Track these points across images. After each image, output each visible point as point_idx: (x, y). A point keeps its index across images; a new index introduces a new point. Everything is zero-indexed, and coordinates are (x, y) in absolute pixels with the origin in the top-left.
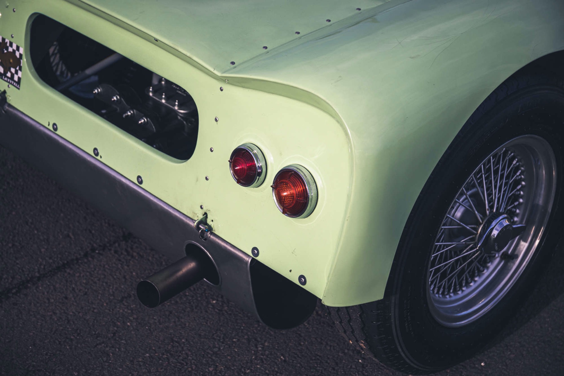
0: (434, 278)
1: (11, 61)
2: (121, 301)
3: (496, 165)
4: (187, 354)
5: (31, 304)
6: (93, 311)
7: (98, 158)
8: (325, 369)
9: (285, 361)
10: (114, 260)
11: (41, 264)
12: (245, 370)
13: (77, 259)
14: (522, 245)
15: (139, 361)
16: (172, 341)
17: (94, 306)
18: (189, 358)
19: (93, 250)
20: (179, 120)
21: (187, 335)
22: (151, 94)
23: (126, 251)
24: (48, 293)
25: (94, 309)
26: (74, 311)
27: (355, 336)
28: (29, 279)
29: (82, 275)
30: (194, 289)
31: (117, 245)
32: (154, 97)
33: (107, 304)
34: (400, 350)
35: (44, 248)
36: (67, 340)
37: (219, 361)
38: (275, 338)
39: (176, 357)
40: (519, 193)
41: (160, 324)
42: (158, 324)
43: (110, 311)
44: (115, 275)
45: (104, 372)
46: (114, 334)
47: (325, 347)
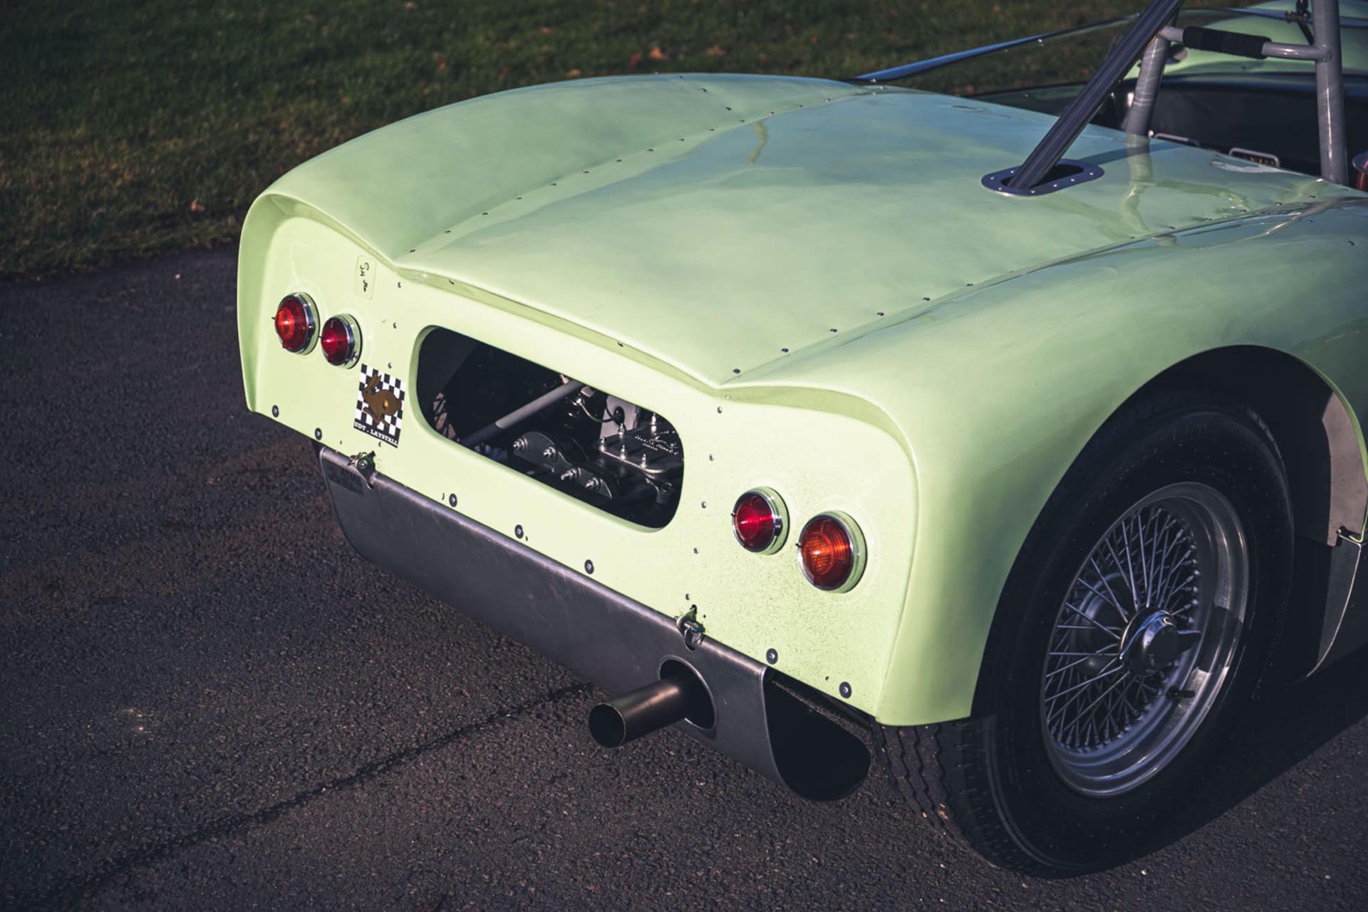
0: (1056, 715)
1: (386, 404)
2: (552, 781)
3: (1148, 539)
4: (661, 854)
5: (408, 785)
6: (507, 796)
7: (522, 541)
8: (885, 876)
9: (819, 864)
10: (537, 727)
11: (420, 732)
12: (755, 876)
13: (477, 726)
14: (1200, 676)
15: (584, 862)
16: (637, 835)
17: (508, 789)
18: (664, 858)
19: (502, 713)
20: (648, 484)
21: (659, 828)
22: (602, 449)
23: (555, 714)
24: (433, 770)
25: (509, 792)
26: (478, 795)
27: (930, 800)
28: (403, 751)
29: (486, 747)
30: (669, 767)
31: (540, 706)
32: (608, 454)
33: (529, 786)
34: (1002, 817)
35: (423, 710)
36: (470, 834)
37: (712, 863)
38: (802, 833)
39: (644, 858)
40: (1190, 589)
41: (616, 813)
42: (612, 812)
43: (534, 794)
44: (540, 747)
45: (531, 875)
46: (543, 826)
47: (885, 846)
